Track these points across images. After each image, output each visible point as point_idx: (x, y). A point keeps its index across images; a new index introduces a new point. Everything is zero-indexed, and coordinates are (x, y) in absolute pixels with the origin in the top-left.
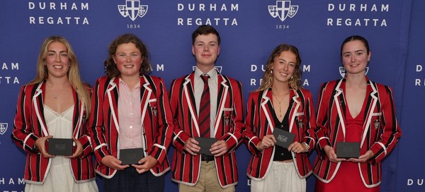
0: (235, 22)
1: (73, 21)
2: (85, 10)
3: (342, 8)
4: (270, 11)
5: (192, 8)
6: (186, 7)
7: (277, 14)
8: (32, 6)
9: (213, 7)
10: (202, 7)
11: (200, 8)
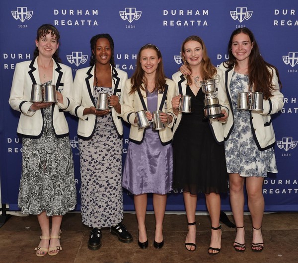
0: (205, 23)
1: (86, 23)
2: (95, 15)
3: (285, 13)
4: (231, 15)
5: (174, 13)
6: (170, 13)
7: (237, 17)
8: (56, 12)
9: (190, 13)
10: (181, 12)
11: (180, 13)
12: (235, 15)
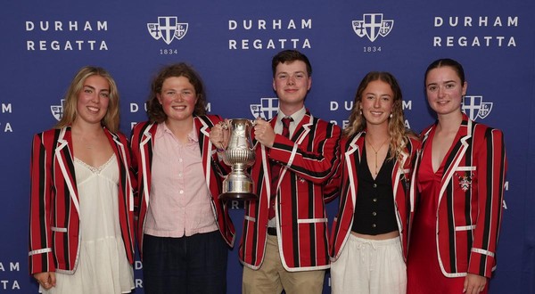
0: (307, 44)
1: (86, 46)
2: (103, 30)
3: (454, 22)
4: (354, 27)
5: (248, 26)
6: (240, 25)
7: (365, 32)
8: (30, 26)
9: (277, 24)
10: (262, 24)
11: (260, 25)
12: (362, 28)
